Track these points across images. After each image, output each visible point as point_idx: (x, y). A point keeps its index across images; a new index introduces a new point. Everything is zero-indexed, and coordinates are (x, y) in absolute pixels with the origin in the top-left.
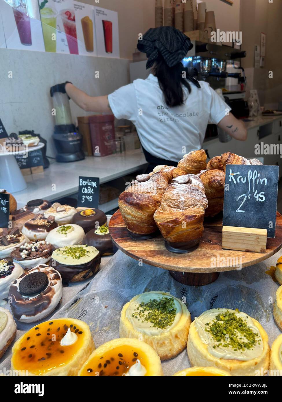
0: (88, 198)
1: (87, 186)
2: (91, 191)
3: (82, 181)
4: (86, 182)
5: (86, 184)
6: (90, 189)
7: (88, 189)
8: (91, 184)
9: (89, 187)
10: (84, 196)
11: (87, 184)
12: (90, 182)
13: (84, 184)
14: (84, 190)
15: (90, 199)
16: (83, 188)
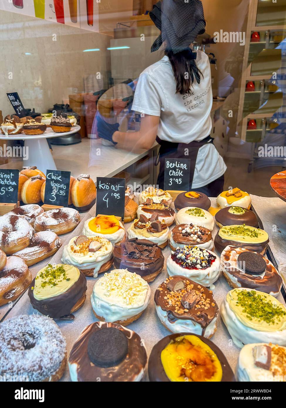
0: (177, 180)
1: (175, 169)
2: (181, 174)
3: (170, 164)
4: (174, 164)
5: (173, 166)
6: (178, 171)
7: (176, 171)
8: (180, 165)
9: (177, 170)
10: (171, 179)
11: (175, 166)
12: (179, 164)
13: (172, 166)
14: (171, 173)
15: (179, 181)
16: (171, 171)
